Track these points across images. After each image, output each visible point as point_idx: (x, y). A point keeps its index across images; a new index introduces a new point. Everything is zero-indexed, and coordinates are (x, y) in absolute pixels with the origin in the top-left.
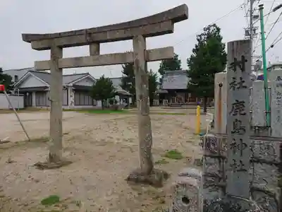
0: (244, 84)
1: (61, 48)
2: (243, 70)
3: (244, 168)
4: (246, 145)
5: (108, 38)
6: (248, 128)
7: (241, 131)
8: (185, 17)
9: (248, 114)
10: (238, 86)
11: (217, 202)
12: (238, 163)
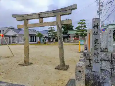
0: (98, 33)
1: (28, 20)
2: (97, 28)
3: (98, 62)
4: (99, 54)
5: (47, 16)
6: (99, 48)
7: (97, 49)
8: (76, 8)
9: (99, 43)
10: (96, 34)
11: (89, 74)
12: (96, 60)
